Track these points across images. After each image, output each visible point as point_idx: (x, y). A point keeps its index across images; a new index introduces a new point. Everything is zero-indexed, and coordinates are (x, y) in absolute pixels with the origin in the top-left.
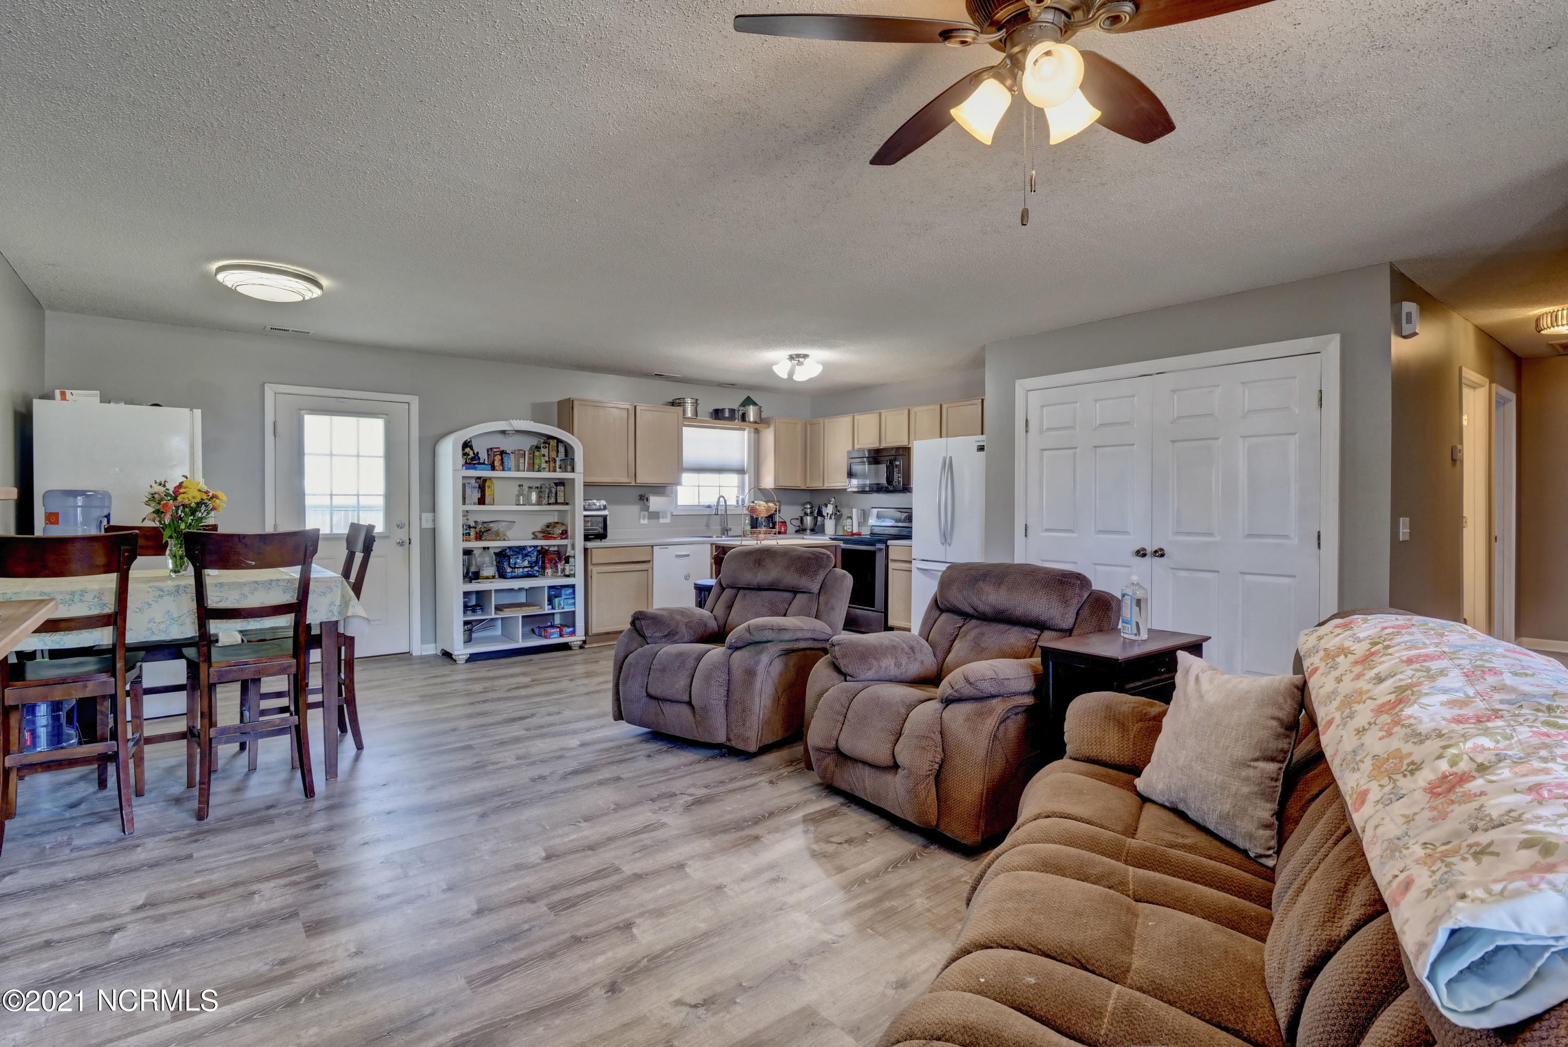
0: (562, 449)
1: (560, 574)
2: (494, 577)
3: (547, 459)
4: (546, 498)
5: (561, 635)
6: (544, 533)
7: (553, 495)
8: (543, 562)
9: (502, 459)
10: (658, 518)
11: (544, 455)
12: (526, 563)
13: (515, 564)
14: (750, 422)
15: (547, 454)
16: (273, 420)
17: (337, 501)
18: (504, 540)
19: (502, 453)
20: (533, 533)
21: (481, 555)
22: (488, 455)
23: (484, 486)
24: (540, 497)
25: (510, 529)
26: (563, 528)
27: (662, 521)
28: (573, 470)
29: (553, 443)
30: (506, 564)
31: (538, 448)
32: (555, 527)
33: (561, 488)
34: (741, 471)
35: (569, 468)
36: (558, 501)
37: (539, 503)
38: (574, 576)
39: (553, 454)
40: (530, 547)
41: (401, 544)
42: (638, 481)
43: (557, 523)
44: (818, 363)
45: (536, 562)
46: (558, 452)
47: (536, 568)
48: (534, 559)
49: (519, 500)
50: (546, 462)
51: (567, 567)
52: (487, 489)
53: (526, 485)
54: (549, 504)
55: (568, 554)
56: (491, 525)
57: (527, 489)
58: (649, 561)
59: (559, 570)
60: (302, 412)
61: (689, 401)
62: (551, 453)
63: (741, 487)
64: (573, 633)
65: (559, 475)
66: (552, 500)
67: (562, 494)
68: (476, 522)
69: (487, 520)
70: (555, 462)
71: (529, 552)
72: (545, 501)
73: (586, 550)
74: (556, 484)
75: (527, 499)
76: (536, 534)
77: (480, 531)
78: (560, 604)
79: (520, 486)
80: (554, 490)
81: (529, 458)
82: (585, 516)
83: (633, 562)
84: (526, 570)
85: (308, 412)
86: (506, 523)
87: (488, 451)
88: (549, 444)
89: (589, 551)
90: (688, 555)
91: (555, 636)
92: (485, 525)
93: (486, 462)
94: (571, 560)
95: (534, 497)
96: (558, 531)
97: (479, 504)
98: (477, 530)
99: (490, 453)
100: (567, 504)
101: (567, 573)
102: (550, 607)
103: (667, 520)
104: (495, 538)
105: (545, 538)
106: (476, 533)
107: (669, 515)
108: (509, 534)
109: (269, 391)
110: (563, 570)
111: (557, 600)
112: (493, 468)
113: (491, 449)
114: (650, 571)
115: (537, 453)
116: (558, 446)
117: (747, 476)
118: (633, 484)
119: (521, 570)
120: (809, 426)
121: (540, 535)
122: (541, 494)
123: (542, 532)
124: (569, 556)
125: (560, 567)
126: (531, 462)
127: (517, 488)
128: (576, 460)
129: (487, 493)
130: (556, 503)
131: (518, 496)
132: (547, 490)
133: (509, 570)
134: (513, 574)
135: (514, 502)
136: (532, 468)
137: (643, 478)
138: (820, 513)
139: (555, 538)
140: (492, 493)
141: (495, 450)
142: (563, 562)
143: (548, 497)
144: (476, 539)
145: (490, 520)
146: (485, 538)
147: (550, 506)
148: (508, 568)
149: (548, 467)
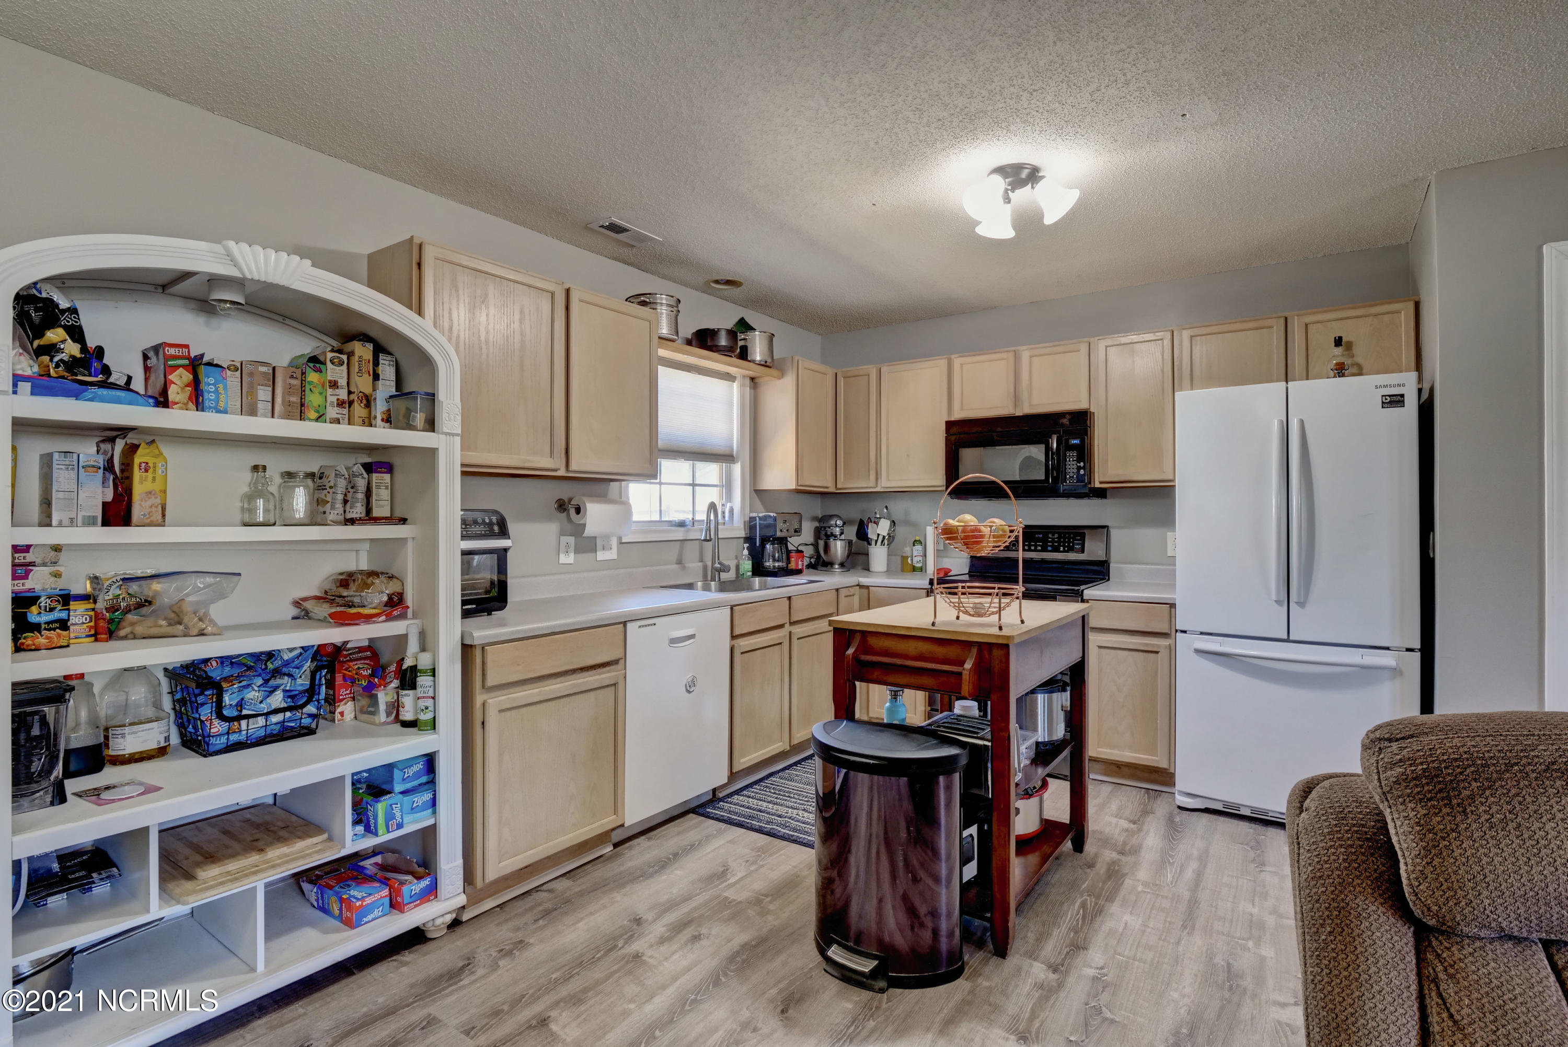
0: (387, 370)
1: (382, 717)
2: (162, 752)
3: (343, 394)
4: (339, 505)
5: (395, 905)
6: (332, 602)
7: (361, 496)
8: (330, 684)
9: (196, 383)
10: (594, 550)
11: (334, 385)
12: (277, 700)
13: (240, 705)
14: (753, 361)
15: (343, 382)
18: (202, 634)
19: (195, 364)
20: (297, 604)
22: (147, 369)
23: (127, 466)
24: (318, 507)
25: (222, 596)
26: (393, 587)
27: (602, 556)
28: (431, 425)
29: (363, 351)
30: (206, 712)
31: (314, 360)
32: (366, 586)
33: (381, 479)
34: (725, 457)
35: (420, 418)
36: (376, 513)
37: (315, 518)
38: (433, 725)
39: (363, 383)
40: (290, 650)
42: (574, 466)
43: (374, 574)
44: (1071, 187)
45: (311, 692)
46: (376, 377)
47: (311, 709)
48: (303, 682)
49: (252, 511)
50: (341, 404)
51: (408, 698)
52: (137, 474)
53: (275, 462)
54: (352, 522)
55: (408, 663)
56: (156, 586)
57: (278, 480)
58: (616, 662)
59: (382, 707)
61: (664, 299)
62: (355, 378)
63: (727, 486)
64: (432, 892)
65: (382, 435)
66: (358, 511)
67: (385, 494)
68: (95, 580)
69: (134, 575)
70: (368, 405)
71: (287, 662)
72: (335, 514)
73: (467, 649)
74: (369, 468)
75: (281, 505)
76: (308, 605)
77: (112, 609)
78: (389, 817)
79: (255, 468)
80: (361, 483)
81: (289, 390)
82: (465, 553)
83: (574, 671)
84: (275, 718)
86: (210, 580)
87: (146, 357)
88: (350, 355)
89: (478, 654)
90: (692, 637)
91: (377, 913)
92: (134, 587)
93: (138, 384)
94: (423, 681)
95: (300, 500)
96: (376, 596)
97: (107, 522)
98: (100, 605)
99: (152, 362)
100: (403, 521)
101: (407, 716)
102: (360, 829)
103: (611, 554)
104: (170, 630)
105: (341, 620)
106: (97, 617)
107: (614, 542)
108: (219, 613)
110: (395, 707)
111: (381, 807)
112: (162, 401)
113: (156, 349)
114: (621, 686)
115: (312, 377)
116: (376, 363)
117: (737, 469)
118: (562, 472)
119: (261, 721)
120: (841, 382)
121: (323, 610)
122: (322, 495)
123: (325, 598)
124: (414, 669)
125: (384, 697)
126: (295, 399)
127: (248, 476)
128: (442, 396)
129: (140, 486)
130: (369, 518)
131: (250, 498)
132: (342, 484)
133: (218, 727)
134: (234, 738)
135: (238, 517)
136: (300, 411)
137: (582, 462)
138: (862, 534)
139: (368, 618)
140: (157, 487)
141: (172, 351)
142: (395, 683)
143: (345, 502)
144: (95, 635)
145: (150, 572)
146: (139, 629)
147: (350, 528)
148: (216, 722)
149: (345, 411)
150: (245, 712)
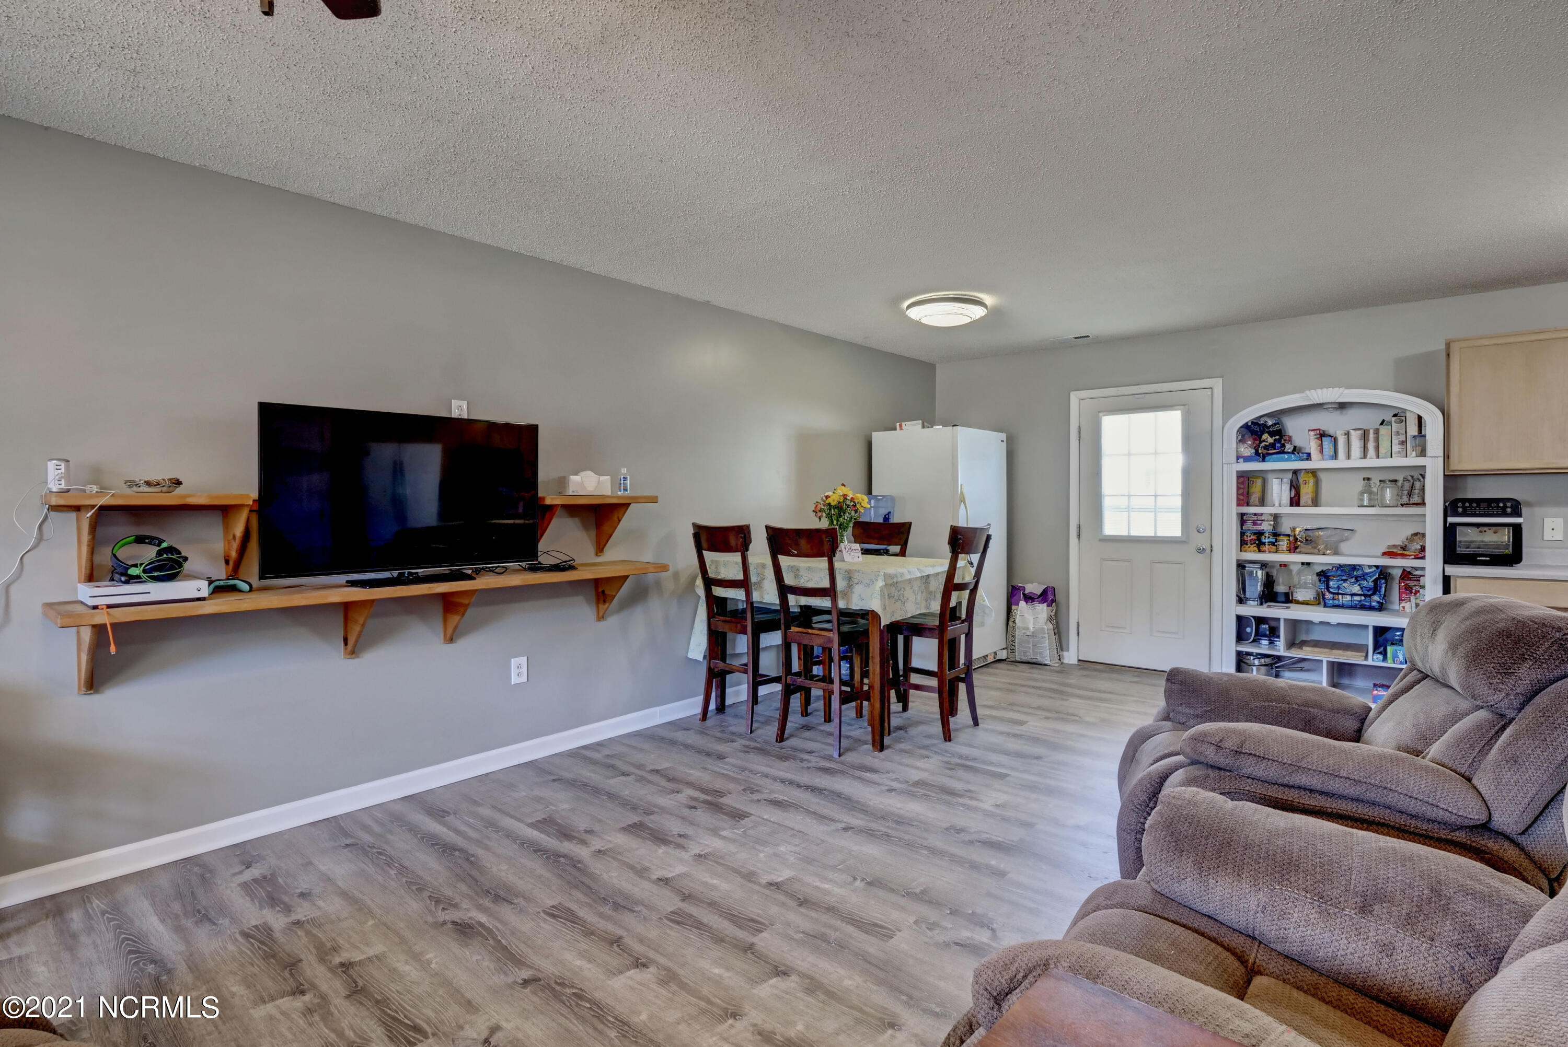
3: (1403, 438)
4: (1401, 497)
11: (1397, 434)
12: (1357, 590)
13: (1342, 588)
16: (1077, 425)
17: (1135, 501)
18: (1324, 554)
19: (1322, 436)
21: (1299, 573)
25: (1346, 540)
26: (1422, 541)
28: (1425, 453)
31: (1386, 423)
35: (1421, 450)
37: (1395, 504)
40: (1370, 567)
41: (1201, 551)
43: (1415, 535)
45: (1375, 590)
47: (1376, 597)
48: (1371, 584)
49: (1362, 500)
50: (1401, 443)
52: (1302, 485)
53: (1376, 478)
54: (1405, 505)
56: (1316, 533)
57: (1377, 484)
60: (1101, 414)
66: (1408, 500)
68: (1294, 529)
69: (1309, 527)
71: (1367, 574)
73: (1446, 578)
75: (1379, 498)
77: (1297, 541)
78: (1395, 655)
79: (1365, 481)
80: (1418, 484)
84: (1357, 598)
85: (1104, 413)
86: (1341, 532)
95: (1388, 494)
96: (1415, 546)
97: (1291, 505)
98: (1293, 539)
104: (1319, 552)
106: (1290, 543)
108: (1342, 547)
109: (1074, 397)
111: (1390, 649)
115: (1383, 432)
119: (1347, 597)
127: (1361, 484)
128: (1428, 437)
129: (1305, 490)
131: (1362, 493)
132: (1407, 485)
134: (1336, 602)
135: (1355, 503)
139: (1404, 556)
140: (1309, 490)
141: (1312, 433)
143: (1409, 495)
144: (1290, 550)
145: (1314, 527)
146: (1303, 550)
147: (1404, 509)
148: (1327, 593)
149: (1404, 447)
150: (1340, 592)
